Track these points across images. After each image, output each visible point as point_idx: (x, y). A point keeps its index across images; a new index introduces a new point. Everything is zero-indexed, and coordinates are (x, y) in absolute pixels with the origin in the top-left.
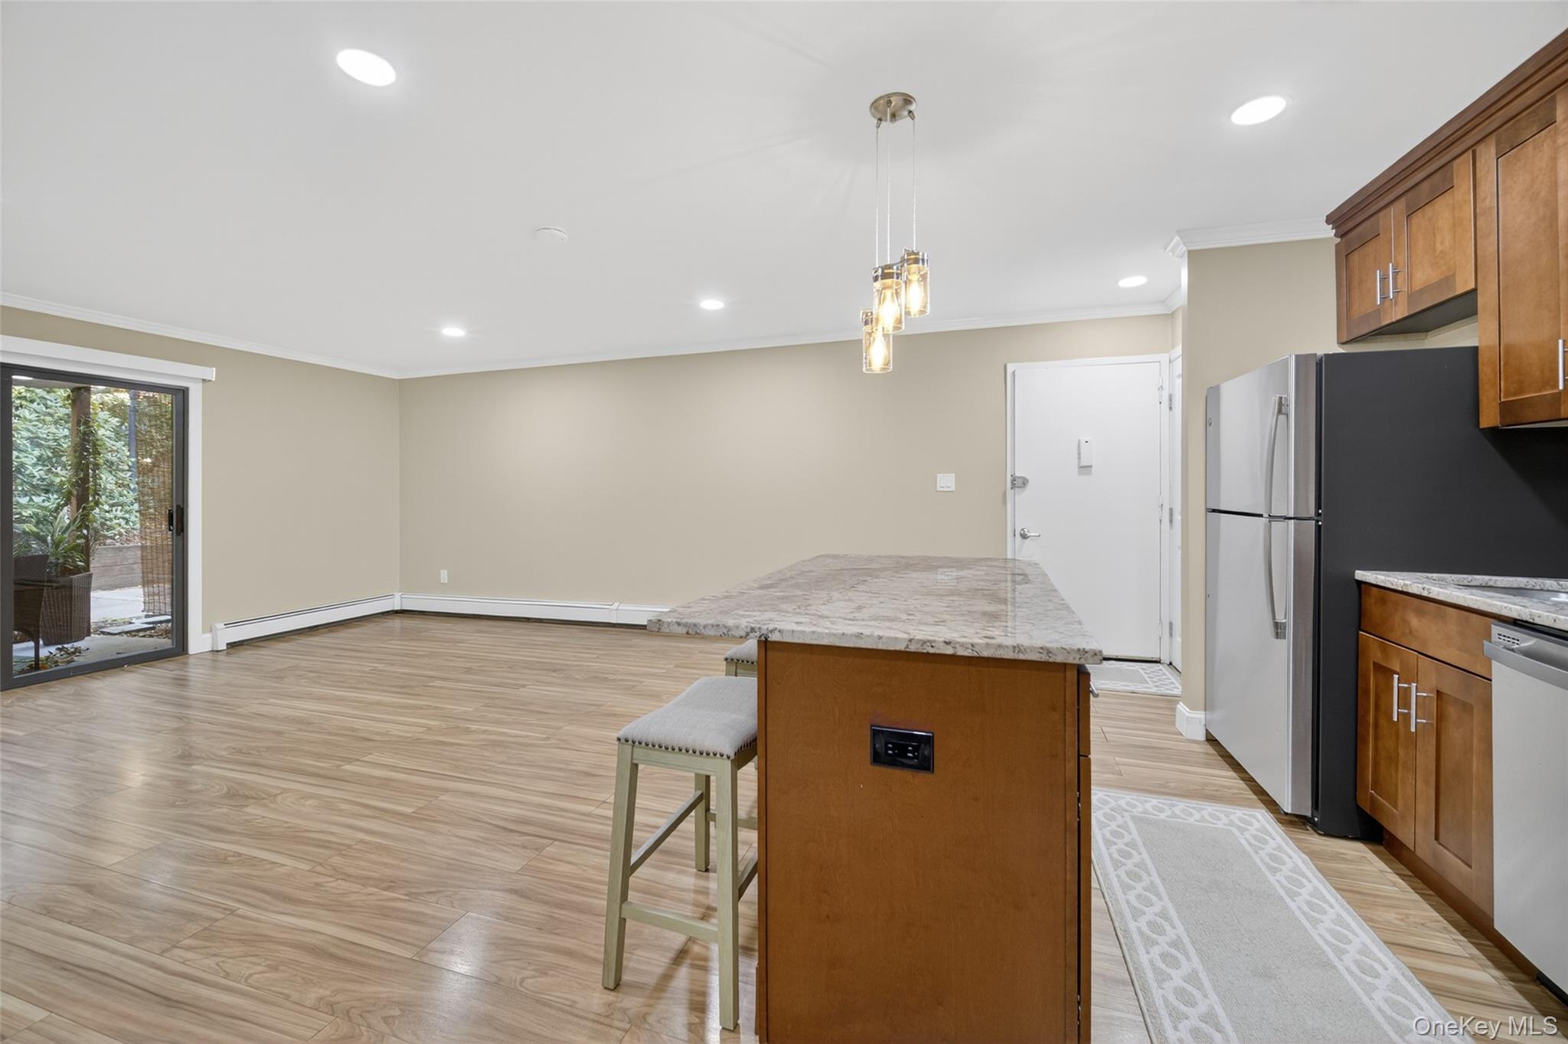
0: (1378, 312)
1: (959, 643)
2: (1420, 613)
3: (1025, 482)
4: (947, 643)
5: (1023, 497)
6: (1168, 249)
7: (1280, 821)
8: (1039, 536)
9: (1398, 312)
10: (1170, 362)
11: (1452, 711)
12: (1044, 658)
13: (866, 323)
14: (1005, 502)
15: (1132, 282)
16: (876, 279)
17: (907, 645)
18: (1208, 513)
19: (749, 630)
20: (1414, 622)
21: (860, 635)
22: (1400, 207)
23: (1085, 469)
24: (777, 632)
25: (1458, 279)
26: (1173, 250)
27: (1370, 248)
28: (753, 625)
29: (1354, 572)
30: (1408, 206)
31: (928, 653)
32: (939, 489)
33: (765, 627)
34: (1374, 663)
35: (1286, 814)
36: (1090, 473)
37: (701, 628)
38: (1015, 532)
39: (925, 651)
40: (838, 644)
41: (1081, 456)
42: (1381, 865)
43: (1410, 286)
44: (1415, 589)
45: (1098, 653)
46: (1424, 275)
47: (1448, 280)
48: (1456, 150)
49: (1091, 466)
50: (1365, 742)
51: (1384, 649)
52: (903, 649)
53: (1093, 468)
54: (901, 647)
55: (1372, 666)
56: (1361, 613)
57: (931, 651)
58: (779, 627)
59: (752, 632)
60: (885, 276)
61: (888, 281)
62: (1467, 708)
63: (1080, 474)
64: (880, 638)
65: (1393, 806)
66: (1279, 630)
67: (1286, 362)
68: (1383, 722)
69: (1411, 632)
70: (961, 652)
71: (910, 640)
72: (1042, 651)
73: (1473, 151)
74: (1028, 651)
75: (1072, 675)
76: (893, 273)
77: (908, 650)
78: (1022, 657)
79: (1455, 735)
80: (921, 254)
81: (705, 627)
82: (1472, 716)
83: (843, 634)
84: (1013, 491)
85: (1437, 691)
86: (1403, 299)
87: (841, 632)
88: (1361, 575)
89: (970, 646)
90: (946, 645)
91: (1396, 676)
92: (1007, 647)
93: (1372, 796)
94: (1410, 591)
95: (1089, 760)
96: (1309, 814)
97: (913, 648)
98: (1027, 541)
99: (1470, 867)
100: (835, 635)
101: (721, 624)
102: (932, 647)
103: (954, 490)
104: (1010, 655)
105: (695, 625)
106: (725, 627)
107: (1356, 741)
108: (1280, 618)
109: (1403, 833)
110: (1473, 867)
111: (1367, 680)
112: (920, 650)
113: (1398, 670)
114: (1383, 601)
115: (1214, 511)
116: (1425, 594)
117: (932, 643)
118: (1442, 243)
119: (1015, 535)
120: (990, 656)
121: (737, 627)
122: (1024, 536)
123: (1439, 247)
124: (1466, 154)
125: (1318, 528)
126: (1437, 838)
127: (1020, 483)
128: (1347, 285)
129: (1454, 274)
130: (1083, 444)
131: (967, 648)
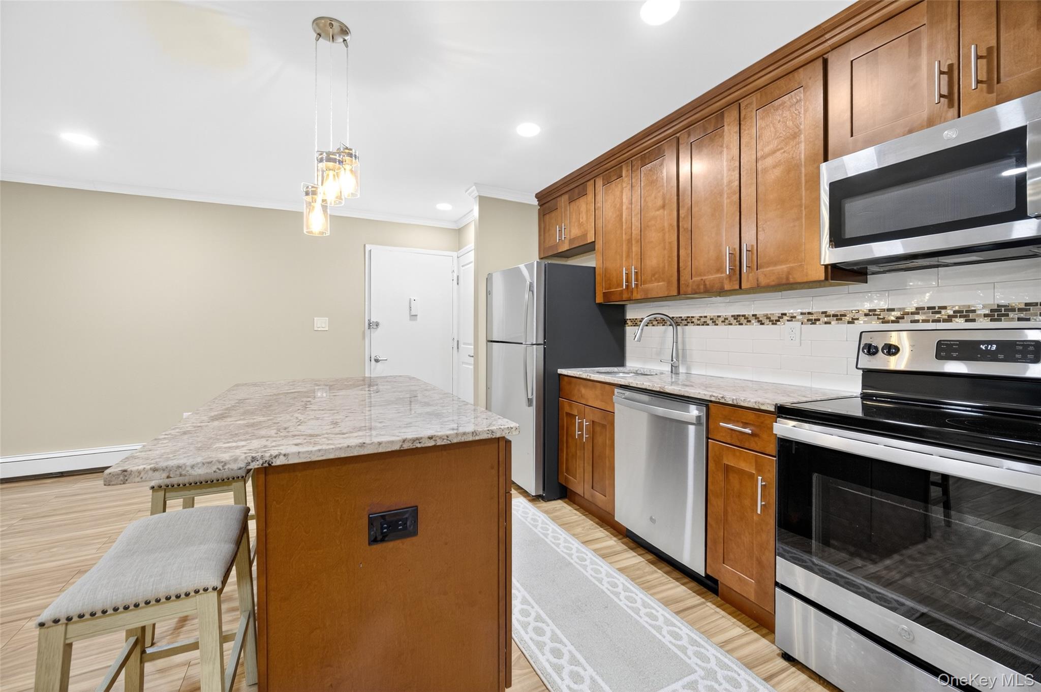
0: (556, 246)
1: (437, 436)
2: (586, 386)
3: (377, 325)
4: (430, 438)
5: (376, 334)
6: (467, 193)
7: (530, 501)
8: (386, 360)
9: (565, 247)
10: (458, 257)
11: (598, 429)
12: (490, 436)
13: (307, 194)
14: (364, 338)
15: (444, 207)
16: (321, 160)
17: (402, 445)
18: (488, 343)
19: (249, 459)
20: (583, 391)
21: (363, 445)
22: (566, 197)
23: (414, 317)
24: (281, 457)
25: (588, 235)
26: (470, 194)
27: (553, 214)
28: (254, 455)
29: (557, 370)
30: (569, 198)
31: (417, 448)
32: (316, 329)
33: (267, 455)
34: (566, 413)
35: (533, 496)
36: (416, 320)
37: (188, 468)
38: (371, 358)
39: (414, 447)
40: (343, 455)
41: (412, 309)
42: (569, 508)
43: (570, 235)
44: (584, 376)
45: (517, 428)
46: (575, 232)
47: (585, 235)
48: (588, 177)
49: (416, 315)
50: (563, 452)
51: (570, 406)
52: (398, 449)
53: (418, 316)
54: (396, 447)
55: (565, 414)
56: (560, 389)
57: (419, 446)
58: (283, 452)
59: (252, 461)
60: (329, 160)
61: (331, 164)
62: (604, 426)
63: (410, 320)
64: (380, 443)
65: (575, 479)
66: (530, 402)
67: (533, 264)
68: (570, 440)
69: (582, 396)
70: (439, 443)
71: (404, 441)
72: (488, 432)
73: (595, 180)
74: (481, 433)
75: (502, 444)
76: (336, 159)
77: (402, 449)
78: (477, 438)
79: (599, 440)
80: (353, 150)
81: (192, 467)
82: (606, 430)
83: (348, 446)
84: (369, 330)
85: (593, 421)
86: (567, 242)
87: (345, 445)
88: (560, 371)
89: (446, 438)
90: (429, 440)
91: (577, 417)
92: (468, 433)
93: (566, 476)
94: (582, 377)
95: (511, 494)
96: (542, 493)
97: (406, 446)
98: (378, 364)
99: (605, 496)
100: (340, 448)
101: (214, 460)
102: (420, 443)
103: (327, 329)
104: (470, 438)
105: (179, 467)
106: (220, 462)
107: (558, 451)
108: (530, 397)
109: (579, 490)
110: (607, 496)
111: (563, 420)
112: (411, 447)
113: (576, 414)
114: (570, 383)
115: (492, 341)
116: (588, 378)
117: (418, 440)
118: (582, 218)
119: (371, 360)
120: (458, 441)
121: (236, 460)
122: (377, 361)
123: (581, 220)
124: (592, 180)
125: (545, 348)
126: (592, 488)
127: (373, 325)
128: (544, 230)
129: (587, 234)
130: (413, 302)
131: (443, 439)
